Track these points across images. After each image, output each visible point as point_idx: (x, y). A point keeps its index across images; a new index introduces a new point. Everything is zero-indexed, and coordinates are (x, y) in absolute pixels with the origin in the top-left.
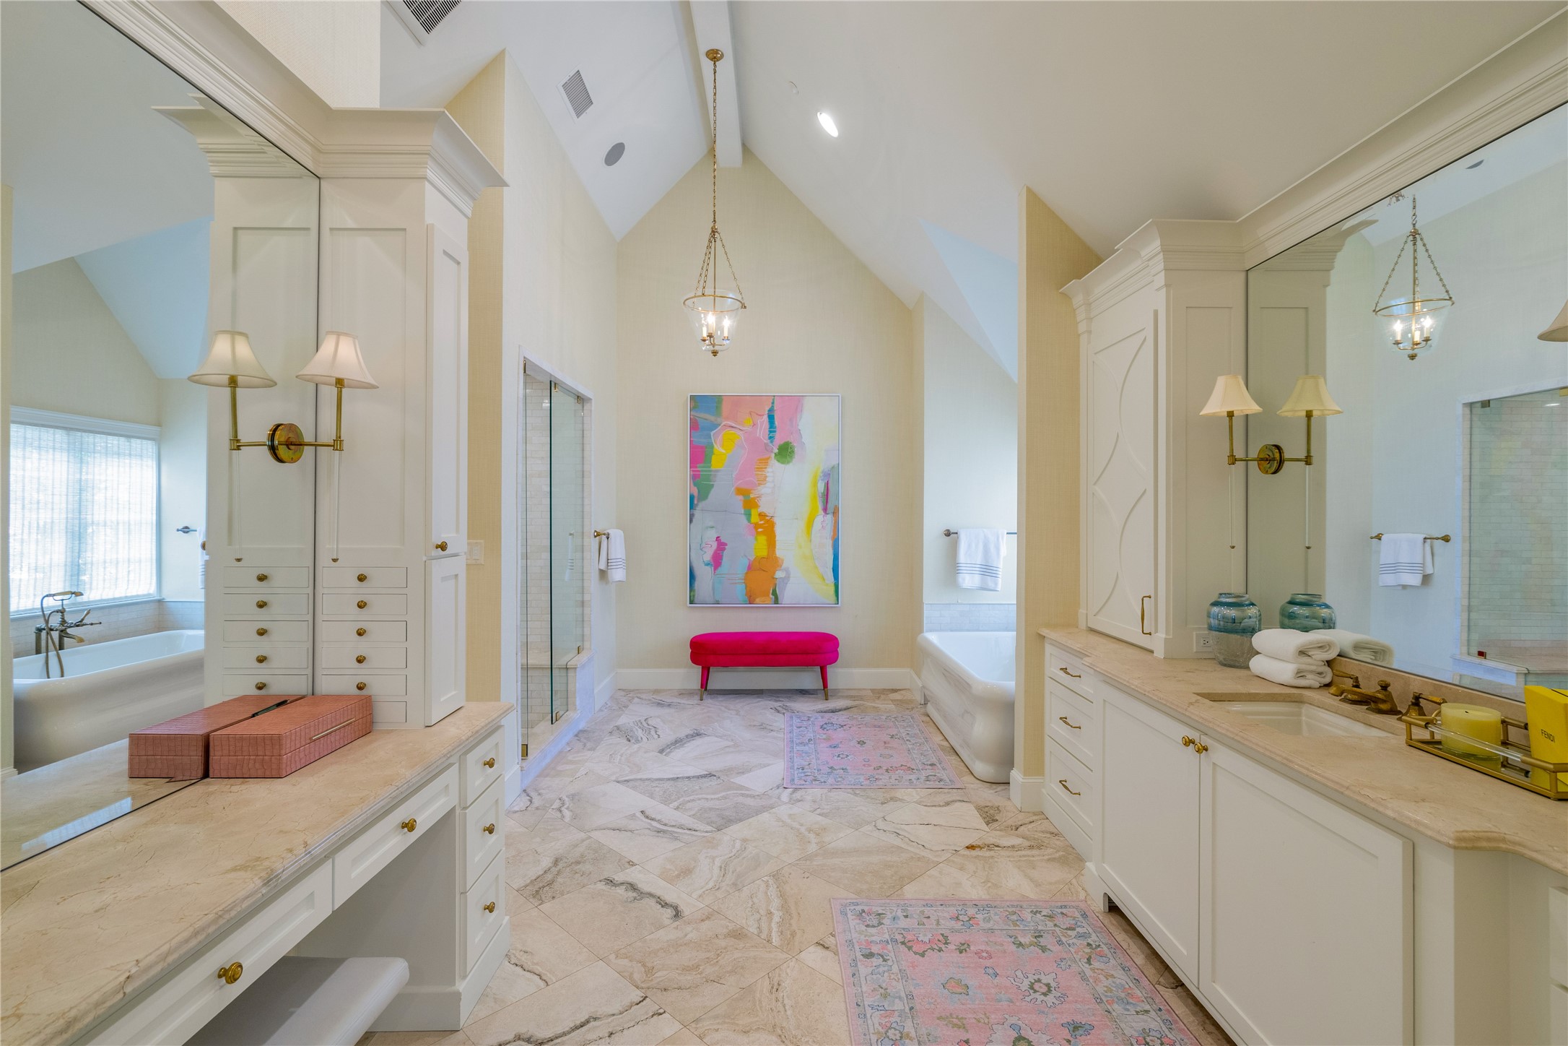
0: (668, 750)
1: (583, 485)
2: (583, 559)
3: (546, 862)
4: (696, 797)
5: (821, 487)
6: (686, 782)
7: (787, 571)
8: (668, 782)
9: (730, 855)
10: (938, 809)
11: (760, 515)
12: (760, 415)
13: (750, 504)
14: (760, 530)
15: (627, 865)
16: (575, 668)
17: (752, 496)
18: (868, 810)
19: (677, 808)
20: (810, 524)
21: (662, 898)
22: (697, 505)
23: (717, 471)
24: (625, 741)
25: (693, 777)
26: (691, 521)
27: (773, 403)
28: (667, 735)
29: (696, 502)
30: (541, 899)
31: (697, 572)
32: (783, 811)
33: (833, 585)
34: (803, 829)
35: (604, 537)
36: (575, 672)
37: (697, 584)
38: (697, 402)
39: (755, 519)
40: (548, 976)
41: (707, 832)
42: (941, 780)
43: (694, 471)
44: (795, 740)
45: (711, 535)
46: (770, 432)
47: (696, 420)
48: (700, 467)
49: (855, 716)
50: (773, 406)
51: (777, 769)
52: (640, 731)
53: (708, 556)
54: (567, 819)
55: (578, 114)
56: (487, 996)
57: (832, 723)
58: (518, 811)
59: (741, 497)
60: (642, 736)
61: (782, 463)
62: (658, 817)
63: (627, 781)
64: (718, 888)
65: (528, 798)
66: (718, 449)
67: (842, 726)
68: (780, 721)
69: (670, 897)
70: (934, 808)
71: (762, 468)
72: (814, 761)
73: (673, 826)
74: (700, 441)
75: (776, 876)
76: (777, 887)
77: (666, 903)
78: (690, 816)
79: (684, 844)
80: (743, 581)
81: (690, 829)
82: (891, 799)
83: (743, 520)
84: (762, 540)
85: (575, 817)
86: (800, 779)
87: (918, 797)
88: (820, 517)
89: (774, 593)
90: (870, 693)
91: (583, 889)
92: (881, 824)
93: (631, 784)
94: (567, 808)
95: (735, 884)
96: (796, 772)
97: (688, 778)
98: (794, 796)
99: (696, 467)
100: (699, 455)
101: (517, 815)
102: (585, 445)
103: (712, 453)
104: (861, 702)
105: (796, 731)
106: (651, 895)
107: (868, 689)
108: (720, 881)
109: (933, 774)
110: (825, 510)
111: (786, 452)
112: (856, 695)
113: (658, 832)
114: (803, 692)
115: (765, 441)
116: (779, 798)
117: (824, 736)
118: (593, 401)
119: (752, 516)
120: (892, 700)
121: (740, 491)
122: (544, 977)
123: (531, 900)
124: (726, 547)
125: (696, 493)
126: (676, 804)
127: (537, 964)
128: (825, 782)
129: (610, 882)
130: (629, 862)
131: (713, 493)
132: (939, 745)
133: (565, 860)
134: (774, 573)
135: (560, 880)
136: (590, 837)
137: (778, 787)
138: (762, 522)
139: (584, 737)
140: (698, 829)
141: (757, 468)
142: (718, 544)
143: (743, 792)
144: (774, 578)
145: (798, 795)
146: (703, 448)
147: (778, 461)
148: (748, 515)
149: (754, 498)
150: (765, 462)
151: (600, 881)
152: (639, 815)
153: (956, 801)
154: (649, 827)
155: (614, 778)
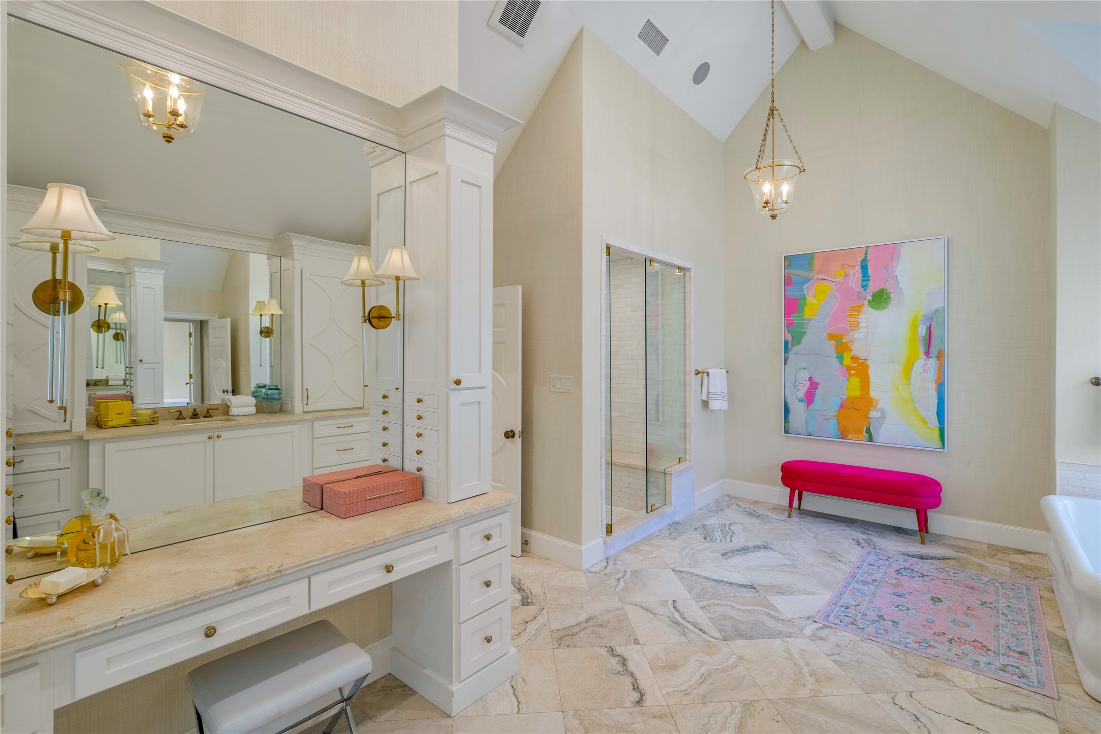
0: (731, 555)
1: (685, 335)
2: (685, 391)
3: (583, 617)
4: (726, 602)
5: (922, 331)
6: (727, 587)
7: (882, 411)
8: (713, 582)
9: (719, 667)
10: (997, 710)
11: (852, 358)
12: (853, 266)
13: (842, 348)
14: (852, 372)
15: (632, 642)
16: (671, 474)
17: (844, 341)
18: (895, 677)
19: (703, 608)
20: (909, 367)
21: (638, 681)
22: (791, 349)
23: (810, 319)
24: (702, 538)
25: (735, 584)
26: (786, 363)
27: (866, 254)
28: (739, 541)
29: (790, 347)
30: (560, 645)
31: (791, 406)
32: (797, 644)
33: (938, 429)
34: (806, 670)
35: (705, 374)
36: (671, 477)
37: (791, 418)
38: (790, 260)
39: (847, 361)
40: (523, 707)
41: (713, 637)
42: (1023, 676)
43: (788, 320)
44: (857, 576)
45: (805, 375)
46: (863, 281)
47: (790, 277)
48: (794, 317)
49: (947, 569)
50: (866, 257)
51: (821, 599)
52: (720, 532)
53: (801, 394)
54: (618, 589)
55: (658, 54)
56: (482, 701)
57: (913, 570)
58: (593, 572)
59: (833, 342)
60: (718, 537)
61: (877, 309)
62: (683, 610)
63: (680, 572)
64: (688, 694)
65: (606, 564)
66: (810, 300)
67: (923, 576)
68: (853, 554)
69: (644, 684)
70: (991, 707)
71: (855, 315)
72: (865, 604)
73: (689, 622)
74: (793, 294)
75: (747, 705)
76: (741, 718)
77: (638, 688)
78: (709, 618)
79: (686, 641)
80: (836, 418)
81: (701, 630)
82: (936, 675)
83: (836, 363)
84: (855, 381)
85: (625, 589)
86: (837, 617)
87: (975, 686)
88: (921, 361)
89: (868, 431)
90: (985, 548)
91: (590, 649)
92: (902, 699)
93: (681, 575)
94: (624, 581)
95: (704, 696)
96: (837, 609)
97: (731, 584)
98: (819, 632)
99: (790, 317)
100: (792, 307)
101: (591, 574)
102: (686, 304)
103: (805, 304)
104: (965, 555)
105: (865, 567)
106: (632, 675)
107: (985, 543)
108: (694, 687)
109: (1017, 665)
110: (927, 353)
111: (880, 299)
112: (964, 547)
113: (675, 623)
114: (899, 531)
115: (859, 290)
116: (802, 629)
117: (894, 581)
118: (692, 270)
119: (844, 359)
120: (1010, 562)
121: (831, 337)
122: (520, 706)
123: (554, 642)
124: (818, 386)
125: (790, 339)
126: (705, 603)
127: (523, 693)
128: (863, 629)
129: (612, 650)
130: (635, 640)
131: (805, 339)
132: (1049, 633)
133: (595, 621)
134: (868, 413)
135: (581, 635)
136: (623, 609)
137: (808, 618)
138: (855, 365)
139: (675, 528)
140: (707, 632)
141: (849, 315)
142: (811, 383)
143: (770, 612)
144: (867, 417)
145: (823, 633)
146: (796, 300)
147: (872, 307)
148: (841, 359)
149: (847, 343)
150: (858, 309)
151: (605, 647)
152: (670, 603)
153: (1032, 711)
154: (670, 616)
155: (672, 566)
